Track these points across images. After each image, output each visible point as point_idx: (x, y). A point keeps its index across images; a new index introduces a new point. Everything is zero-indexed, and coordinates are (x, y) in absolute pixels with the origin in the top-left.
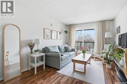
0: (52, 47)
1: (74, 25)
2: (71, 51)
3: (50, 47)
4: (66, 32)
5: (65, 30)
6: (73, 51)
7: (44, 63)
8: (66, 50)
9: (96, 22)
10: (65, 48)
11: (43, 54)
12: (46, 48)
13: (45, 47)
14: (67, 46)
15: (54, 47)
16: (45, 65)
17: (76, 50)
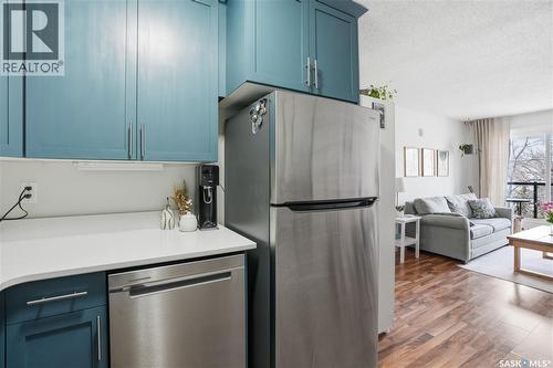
0: (432, 199)
1: (500, 119)
2: (495, 217)
3: (428, 202)
4: (467, 149)
5: (462, 144)
6: (501, 216)
7: (416, 241)
8: (475, 211)
10: (469, 204)
11: (413, 218)
12: (420, 202)
13: (416, 201)
14: (473, 197)
15: (436, 199)
16: (421, 252)
17: (514, 216)
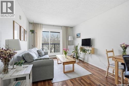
4: (33, 32)
8: (40, 54)
9: (62, 27)
10: (38, 51)
